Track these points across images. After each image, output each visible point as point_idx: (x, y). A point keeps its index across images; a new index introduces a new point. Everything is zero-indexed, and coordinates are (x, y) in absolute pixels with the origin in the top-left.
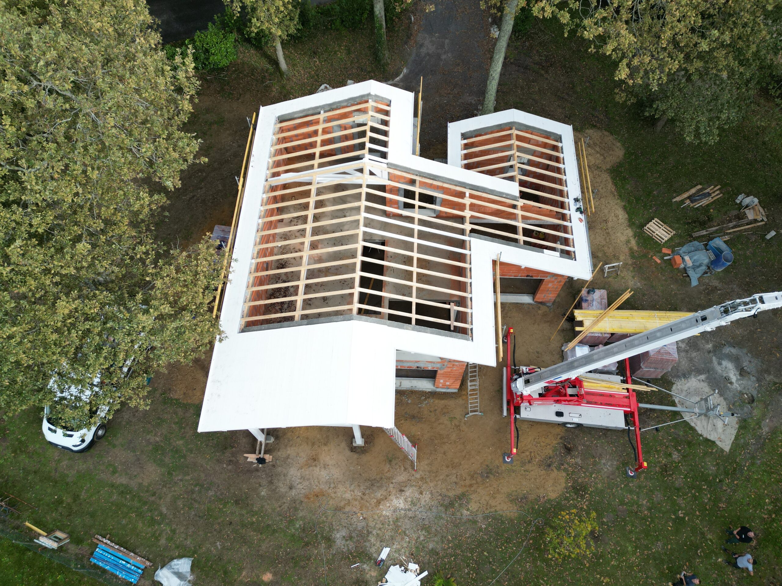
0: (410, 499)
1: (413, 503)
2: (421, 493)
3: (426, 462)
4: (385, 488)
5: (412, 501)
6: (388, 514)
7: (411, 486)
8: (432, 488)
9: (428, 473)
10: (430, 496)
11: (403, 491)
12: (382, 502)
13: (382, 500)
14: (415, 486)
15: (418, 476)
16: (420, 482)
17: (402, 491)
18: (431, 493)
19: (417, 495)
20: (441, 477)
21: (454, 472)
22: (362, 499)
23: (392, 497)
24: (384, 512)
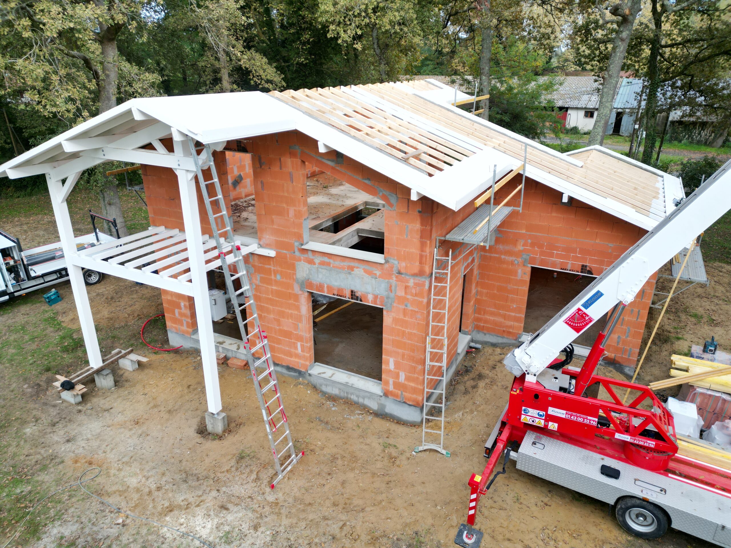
0: (227, 528)
1: (227, 538)
2: (256, 528)
3: (302, 483)
4: (200, 493)
5: (228, 533)
6: (168, 535)
7: (247, 508)
8: (282, 529)
9: (291, 500)
10: (268, 539)
11: (227, 509)
12: (176, 512)
13: (179, 507)
14: (254, 511)
15: (271, 498)
16: (267, 508)
17: (223, 507)
18: (275, 535)
19: (245, 527)
20: (311, 517)
21: (344, 517)
22: (150, 493)
23: (200, 512)
24: (165, 529)
